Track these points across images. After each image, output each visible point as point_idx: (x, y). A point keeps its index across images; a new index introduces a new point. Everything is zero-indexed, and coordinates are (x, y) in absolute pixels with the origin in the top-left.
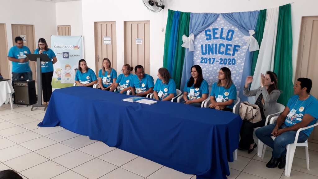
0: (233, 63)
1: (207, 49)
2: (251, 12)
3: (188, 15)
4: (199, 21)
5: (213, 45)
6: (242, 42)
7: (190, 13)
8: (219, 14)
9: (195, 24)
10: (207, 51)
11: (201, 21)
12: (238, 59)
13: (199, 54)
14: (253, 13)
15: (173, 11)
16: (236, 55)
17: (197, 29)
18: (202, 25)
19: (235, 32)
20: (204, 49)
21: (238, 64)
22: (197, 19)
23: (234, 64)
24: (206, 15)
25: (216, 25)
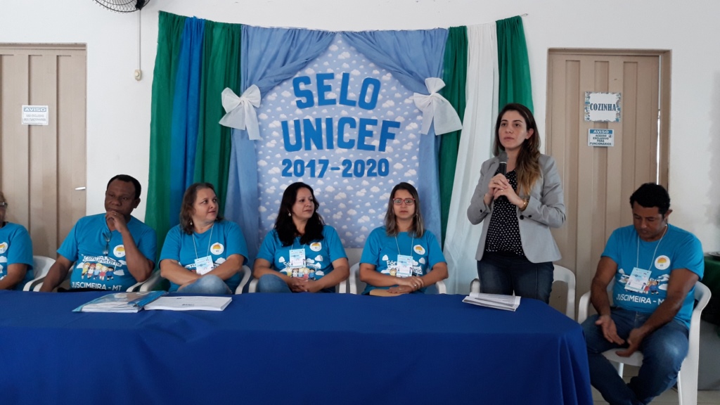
0: (383, 170)
1: (302, 133)
2: (424, 31)
3: (234, 33)
4: (271, 52)
5: (318, 121)
6: (406, 113)
7: (239, 26)
8: (334, 34)
9: (260, 60)
10: (303, 140)
11: (277, 53)
12: (396, 161)
13: (275, 150)
14: (433, 33)
15: (180, 17)
16: (388, 148)
17: (264, 74)
18: (284, 64)
19: (384, 85)
20: (292, 135)
21: (395, 173)
22: (264, 45)
23: (386, 174)
24: (294, 34)
25: (326, 63)
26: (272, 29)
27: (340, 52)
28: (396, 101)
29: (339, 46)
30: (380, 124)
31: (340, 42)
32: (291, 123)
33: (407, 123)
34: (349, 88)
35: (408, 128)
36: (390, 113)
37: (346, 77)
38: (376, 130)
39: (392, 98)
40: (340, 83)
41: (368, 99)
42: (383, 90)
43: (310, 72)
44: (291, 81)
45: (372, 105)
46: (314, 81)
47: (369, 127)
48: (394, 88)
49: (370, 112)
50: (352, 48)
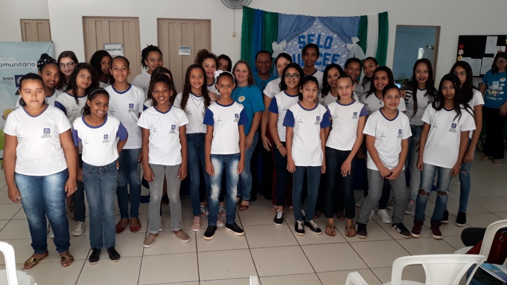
2: (351, 17)
3: (275, 16)
4: (290, 25)
6: (342, 51)
7: (277, 13)
8: (315, 18)
9: (285, 30)
11: (293, 25)
14: (354, 18)
18: (295, 31)
19: (334, 39)
20: (296, 60)
22: (287, 22)
24: (299, 17)
26: (291, 15)
27: (317, 25)
28: (339, 46)
29: (317, 22)
30: (332, 55)
31: (318, 21)
32: (297, 55)
33: (342, 55)
34: (320, 40)
35: (342, 57)
36: (336, 51)
37: (320, 36)
38: (330, 58)
39: (337, 44)
40: (317, 38)
41: (327, 45)
42: (334, 41)
43: (305, 34)
44: (298, 38)
45: (329, 48)
46: (307, 37)
47: (327, 57)
48: (338, 40)
49: (328, 50)
50: (322, 24)
